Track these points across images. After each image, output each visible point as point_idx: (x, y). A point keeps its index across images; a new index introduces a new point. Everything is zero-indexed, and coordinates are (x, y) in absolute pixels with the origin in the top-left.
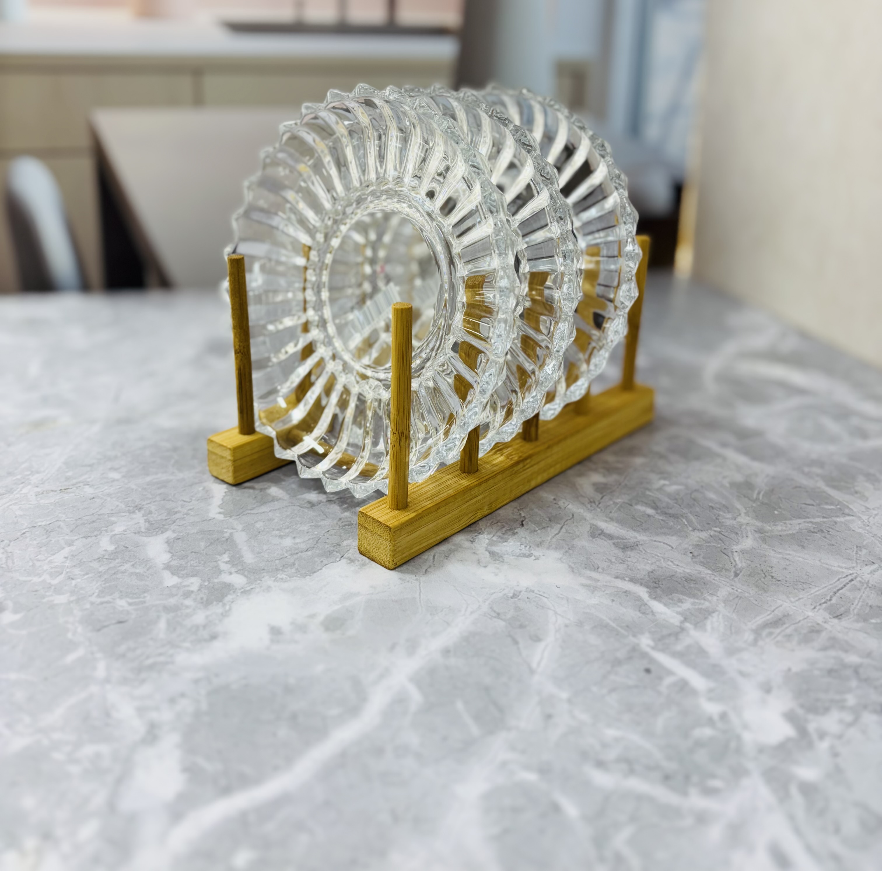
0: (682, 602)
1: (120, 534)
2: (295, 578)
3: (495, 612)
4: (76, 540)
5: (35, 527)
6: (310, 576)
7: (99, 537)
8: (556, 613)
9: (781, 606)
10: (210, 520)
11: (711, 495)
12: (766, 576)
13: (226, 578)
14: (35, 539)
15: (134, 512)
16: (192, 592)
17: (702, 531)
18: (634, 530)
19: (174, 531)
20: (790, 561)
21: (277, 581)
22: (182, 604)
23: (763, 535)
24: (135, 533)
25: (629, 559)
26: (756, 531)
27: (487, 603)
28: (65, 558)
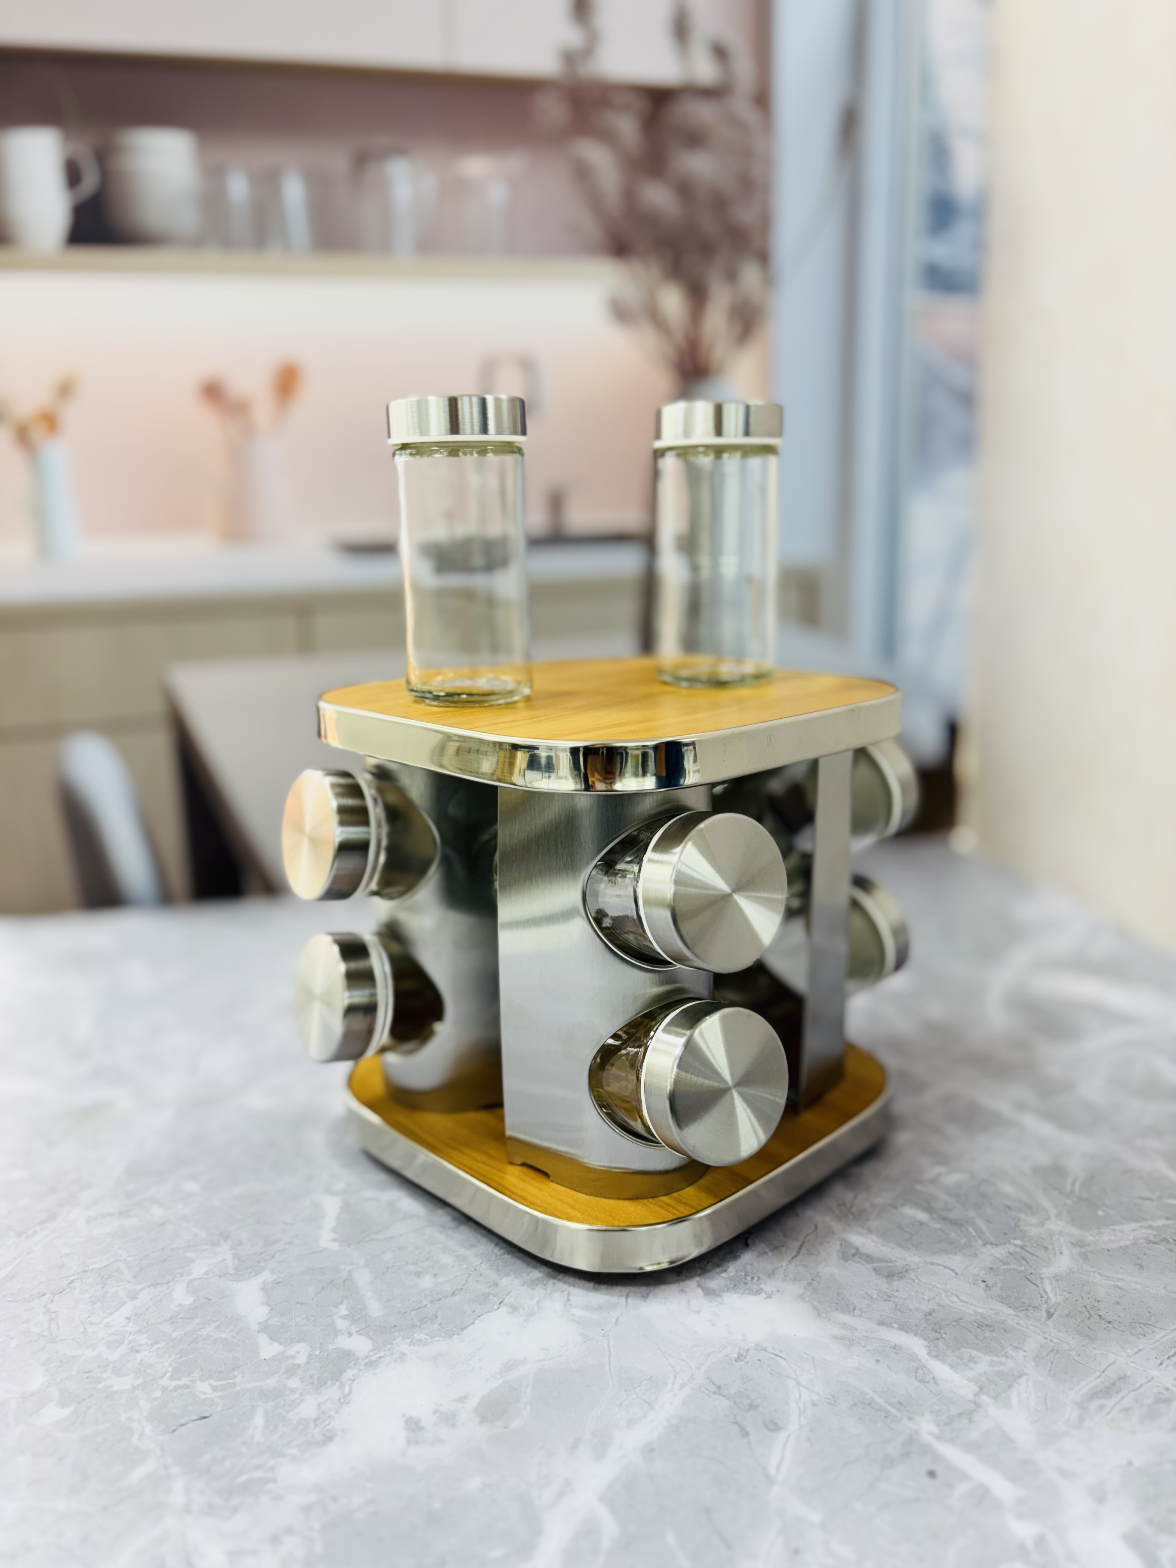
0: (975, 1362)
1: (200, 1278)
2: (437, 1338)
3: (713, 1383)
4: (141, 1290)
5: (86, 1271)
6: (459, 1334)
7: (171, 1284)
8: (799, 1384)
9: (1114, 1362)
10: (321, 1251)
11: (1007, 1188)
12: (1091, 1316)
13: (344, 1342)
14: (86, 1291)
15: (218, 1244)
16: (299, 1365)
17: (996, 1245)
18: (902, 1247)
19: (272, 1272)
20: (1123, 1290)
21: (414, 1345)
22: (285, 1386)
23: (1083, 1250)
24: (220, 1276)
25: (896, 1294)
26: (1073, 1244)
27: (702, 1370)
28: (127, 1318)
